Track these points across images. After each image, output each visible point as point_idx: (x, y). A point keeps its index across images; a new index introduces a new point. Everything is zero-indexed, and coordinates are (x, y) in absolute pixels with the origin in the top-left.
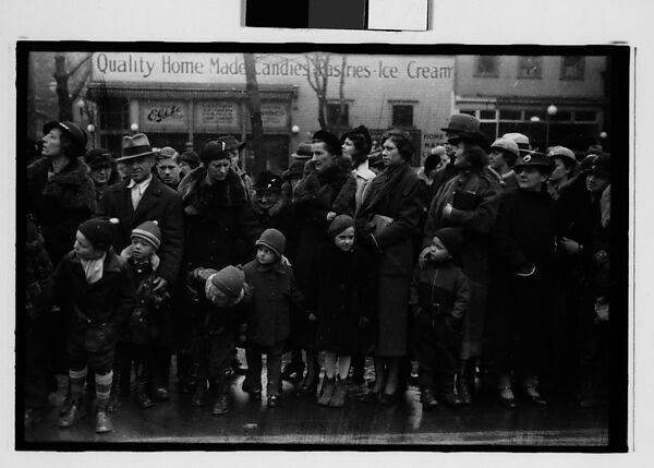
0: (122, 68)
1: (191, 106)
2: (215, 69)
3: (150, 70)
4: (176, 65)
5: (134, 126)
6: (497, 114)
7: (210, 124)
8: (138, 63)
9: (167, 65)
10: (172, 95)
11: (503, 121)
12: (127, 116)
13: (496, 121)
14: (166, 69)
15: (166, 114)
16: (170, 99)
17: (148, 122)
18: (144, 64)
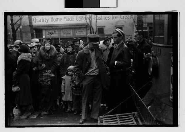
0: (40, 21)
1: (59, 30)
2: (65, 20)
3: (48, 21)
4: (54, 19)
5: (44, 37)
6: (148, 28)
7: (64, 35)
8: (44, 19)
9: (52, 20)
10: (54, 28)
11: (150, 30)
12: (42, 34)
13: (148, 30)
14: (52, 21)
15: (53, 33)
16: (53, 29)
17: (48, 36)
18: (46, 20)
